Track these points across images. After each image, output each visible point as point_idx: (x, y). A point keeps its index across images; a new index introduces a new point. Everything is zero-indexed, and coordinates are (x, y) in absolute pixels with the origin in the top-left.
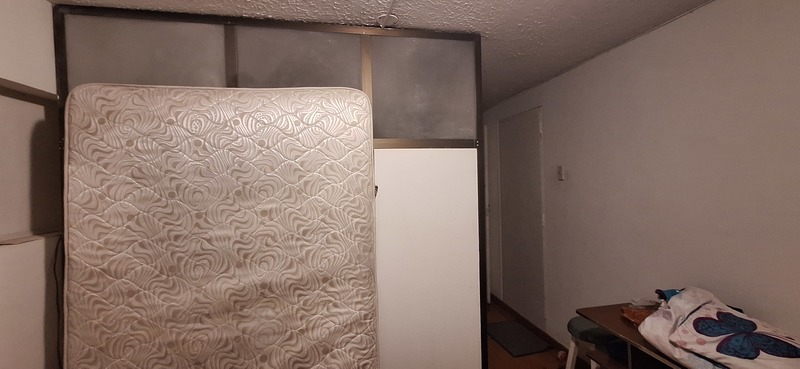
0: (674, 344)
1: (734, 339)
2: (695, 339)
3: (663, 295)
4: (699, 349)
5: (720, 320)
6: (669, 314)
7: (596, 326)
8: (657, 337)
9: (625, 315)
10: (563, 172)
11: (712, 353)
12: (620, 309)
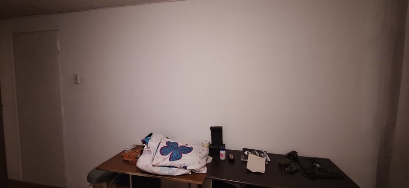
0: (154, 166)
1: (174, 153)
2: (162, 159)
3: (144, 142)
4: (164, 163)
5: (168, 146)
6: (150, 151)
7: (104, 172)
8: (147, 166)
9: (125, 159)
10: (78, 79)
11: (168, 163)
12: (121, 155)
